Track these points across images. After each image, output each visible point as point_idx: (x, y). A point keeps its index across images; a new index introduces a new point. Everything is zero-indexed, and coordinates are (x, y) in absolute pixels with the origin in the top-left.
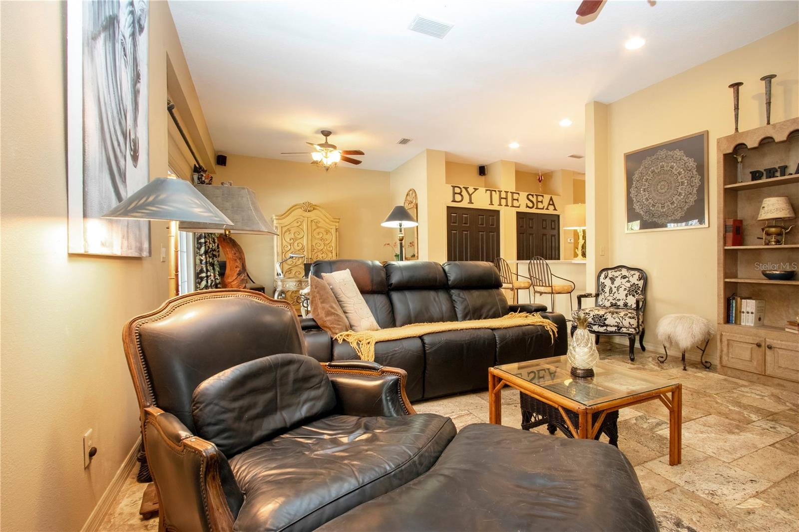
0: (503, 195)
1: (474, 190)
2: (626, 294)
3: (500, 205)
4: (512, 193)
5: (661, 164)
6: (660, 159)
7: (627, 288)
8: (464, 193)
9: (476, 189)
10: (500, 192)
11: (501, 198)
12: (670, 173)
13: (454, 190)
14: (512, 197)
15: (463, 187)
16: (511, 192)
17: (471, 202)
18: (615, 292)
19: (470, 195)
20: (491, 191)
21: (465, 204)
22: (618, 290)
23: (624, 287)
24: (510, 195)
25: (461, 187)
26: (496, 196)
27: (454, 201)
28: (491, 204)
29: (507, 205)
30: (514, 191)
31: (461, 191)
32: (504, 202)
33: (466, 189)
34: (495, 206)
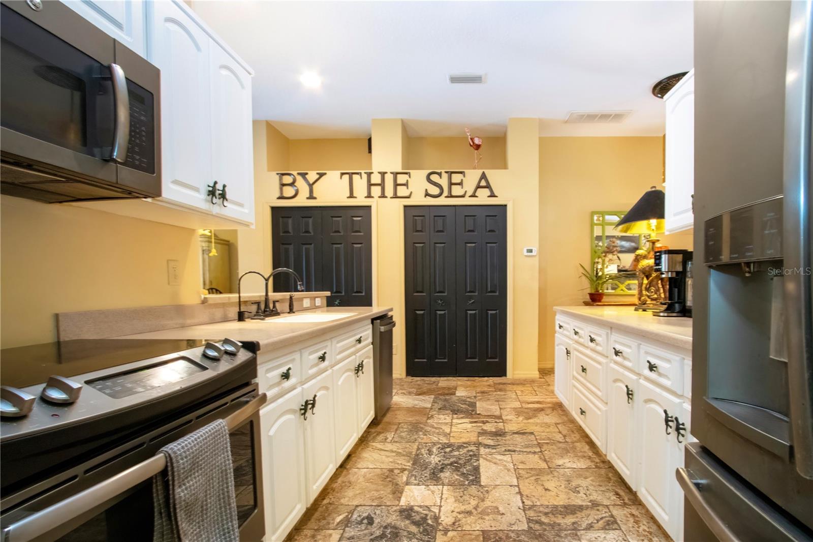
0: (376, 179)
1: (318, 176)
3: (369, 196)
4: (395, 174)
8: (300, 182)
9: (321, 175)
10: (369, 175)
11: (370, 185)
13: (281, 179)
14: (395, 180)
15: (298, 174)
16: (391, 173)
17: (311, 197)
19: (311, 186)
20: (351, 175)
21: (302, 201)
24: (389, 179)
25: (295, 173)
26: (360, 184)
27: (281, 197)
28: (351, 196)
29: (383, 196)
30: (401, 171)
31: (294, 181)
32: (376, 191)
33: (304, 175)
34: (360, 200)
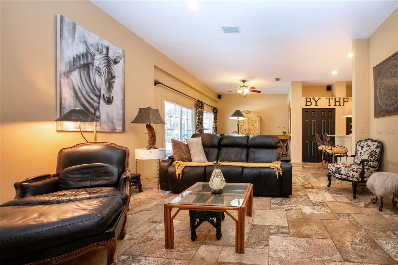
0: (337, 100)
1: (318, 99)
2: (369, 157)
3: (335, 105)
4: (344, 98)
5: (390, 70)
6: (390, 67)
7: (369, 153)
8: (312, 101)
9: (319, 98)
10: (335, 98)
11: (335, 102)
12: (395, 76)
13: (306, 100)
14: (344, 100)
15: (312, 98)
16: (342, 98)
17: (316, 105)
18: (363, 155)
19: (316, 102)
20: (329, 98)
21: (313, 106)
22: (364, 154)
23: (368, 152)
24: (342, 100)
25: (311, 98)
26: (332, 101)
27: (306, 105)
28: (329, 105)
29: (340, 105)
31: (311, 100)
32: (337, 104)
33: (314, 99)
34: (332, 106)
